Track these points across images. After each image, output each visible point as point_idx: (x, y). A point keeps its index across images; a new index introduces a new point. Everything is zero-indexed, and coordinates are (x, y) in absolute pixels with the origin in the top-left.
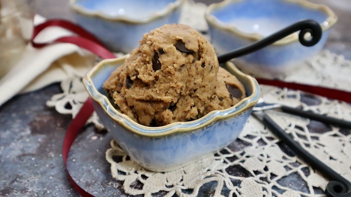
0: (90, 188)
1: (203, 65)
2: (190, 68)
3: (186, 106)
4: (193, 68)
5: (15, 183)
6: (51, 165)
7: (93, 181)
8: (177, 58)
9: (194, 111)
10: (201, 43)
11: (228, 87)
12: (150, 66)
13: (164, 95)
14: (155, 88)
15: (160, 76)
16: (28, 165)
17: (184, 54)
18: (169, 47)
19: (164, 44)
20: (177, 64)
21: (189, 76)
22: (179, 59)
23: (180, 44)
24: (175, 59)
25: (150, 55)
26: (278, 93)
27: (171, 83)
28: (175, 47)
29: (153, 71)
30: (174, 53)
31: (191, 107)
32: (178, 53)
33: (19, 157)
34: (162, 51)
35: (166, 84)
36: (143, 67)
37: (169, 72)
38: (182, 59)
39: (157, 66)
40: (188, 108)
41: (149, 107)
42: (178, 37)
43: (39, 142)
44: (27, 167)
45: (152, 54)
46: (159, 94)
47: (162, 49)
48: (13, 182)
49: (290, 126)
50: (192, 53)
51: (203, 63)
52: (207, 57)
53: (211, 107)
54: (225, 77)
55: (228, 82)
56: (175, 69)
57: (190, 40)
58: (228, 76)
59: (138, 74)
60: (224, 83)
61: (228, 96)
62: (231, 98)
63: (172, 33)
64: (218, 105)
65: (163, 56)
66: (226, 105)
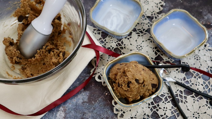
1: (144, 86)
4: (140, 88)
5: (84, 116)
6: (94, 108)
7: (109, 116)
9: (139, 98)
12: (126, 85)
13: (130, 95)
14: (128, 92)
15: (129, 90)
16: (86, 107)
17: (138, 84)
20: (135, 87)
23: (137, 81)
27: (133, 92)
28: (135, 82)
29: (127, 87)
32: (136, 84)
33: (83, 103)
34: (131, 82)
37: (132, 90)
38: (137, 86)
39: (129, 86)
40: (137, 97)
41: (125, 95)
42: (137, 78)
43: (87, 95)
44: (86, 108)
45: (128, 82)
46: (128, 95)
48: (84, 115)
49: (178, 90)
50: (141, 83)
51: (144, 85)
52: (146, 83)
53: (145, 94)
54: (152, 81)
55: (152, 83)
56: (135, 89)
57: (141, 79)
58: (153, 79)
59: (122, 85)
60: (151, 84)
61: (151, 89)
62: (152, 89)
63: (135, 74)
64: (147, 93)
65: (131, 84)
66: (150, 92)
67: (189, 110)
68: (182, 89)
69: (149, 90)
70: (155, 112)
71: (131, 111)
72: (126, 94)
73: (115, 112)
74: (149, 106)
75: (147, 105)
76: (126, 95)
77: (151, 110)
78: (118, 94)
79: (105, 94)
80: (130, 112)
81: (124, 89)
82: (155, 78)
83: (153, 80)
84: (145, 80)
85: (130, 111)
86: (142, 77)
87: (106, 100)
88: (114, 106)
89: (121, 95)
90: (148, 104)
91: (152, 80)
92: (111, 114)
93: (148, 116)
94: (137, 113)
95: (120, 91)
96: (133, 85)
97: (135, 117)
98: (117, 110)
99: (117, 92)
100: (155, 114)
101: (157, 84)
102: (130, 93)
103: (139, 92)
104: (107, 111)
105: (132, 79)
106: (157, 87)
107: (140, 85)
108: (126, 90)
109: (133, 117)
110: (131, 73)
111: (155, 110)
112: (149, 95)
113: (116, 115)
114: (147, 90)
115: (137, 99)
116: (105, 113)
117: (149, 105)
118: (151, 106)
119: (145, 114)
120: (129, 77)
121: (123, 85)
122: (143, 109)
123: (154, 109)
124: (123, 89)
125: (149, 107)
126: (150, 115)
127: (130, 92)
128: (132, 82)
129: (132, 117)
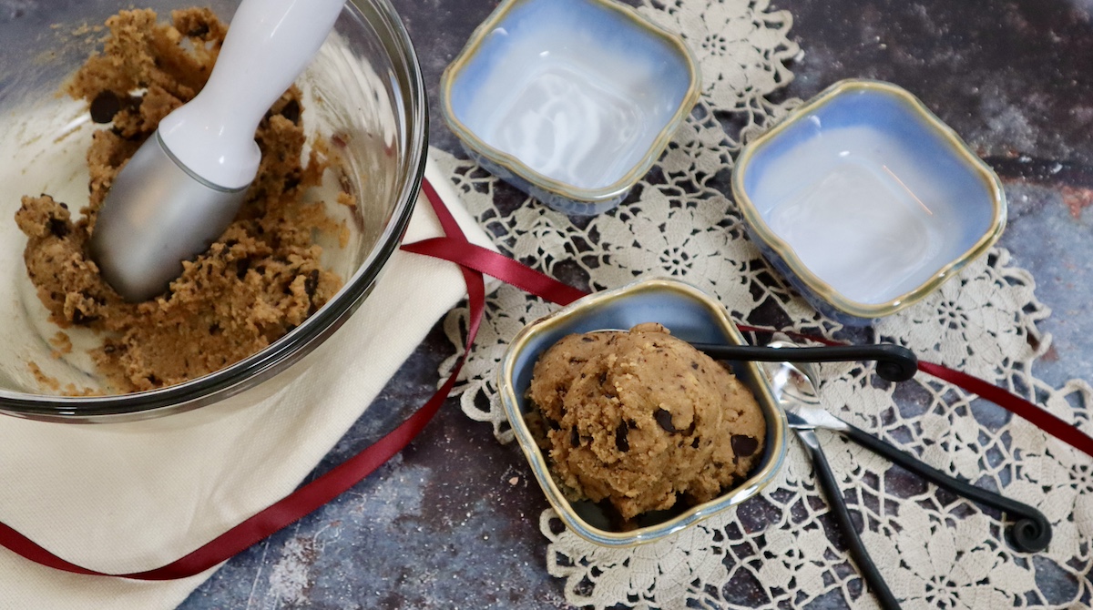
0: (519, 603)
1: (695, 444)
2: (674, 453)
3: (660, 492)
4: (679, 452)
5: (404, 586)
7: (522, 589)
8: (656, 442)
9: (672, 500)
10: (698, 412)
11: (735, 440)
12: (611, 440)
13: (627, 486)
14: (617, 474)
15: (625, 462)
17: (668, 433)
18: (645, 420)
19: (639, 413)
20: (653, 451)
21: (670, 460)
22: (658, 445)
23: (663, 417)
24: (651, 445)
25: (614, 423)
26: (855, 373)
27: (640, 473)
28: (653, 422)
29: (616, 448)
30: (651, 432)
31: (667, 494)
32: (658, 432)
33: (397, 522)
34: (633, 424)
35: (633, 474)
36: (600, 434)
37: (639, 463)
38: (664, 443)
39: (622, 445)
40: (660, 497)
41: (603, 487)
42: (662, 406)
45: (618, 423)
46: (621, 485)
47: (635, 423)
48: (400, 580)
49: (856, 472)
50: (681, 431)
51: (697, 440)
52: (704, 432)
53: (699, 481)
54: (733, 420)
55: (736, 432)
56: (650, 458)
57: (682, 410)
58: (740, 413)
59: (591, 440)
60: (729, 437)
61: (731, 462)
62: (735, 461)
63: (655, 387)
64: (710, 479)
65: (635, 432)
66: (725, 476)
67: (908, 568)
68: (879, 466)
69: (719, 465)
70: (744, 575)
71: (630, 564)
72: (610, 480)
73: (554, 570)
74: (717, 544)
75: (709, 541)
76: (608, 485)
77: (728, 561)
78: (571, 482)
79: (507, 484)
80: (623, 568)
81: (602, 455)
82: (751, 408)
83: (741, 419)
84: (704, 414)
85: (626, 563)
86: (689, 401)
87: (510, 511)
88: (548, 542)
89: (583, 487)
90: (713, 534)
91: (736, 415)
92: (535, 580)
93: (712, 590)
94: (659, 578)
95: (581, 466)
96: (642, 438)
97: (650, 595)
98: (563, 560)
99: (565, 472)
100: (745, 580)
101: (760, 438)
102: (628, 475)
103: (674, 471)
104: (514, 565)
105: (641, 408)
106: (757, 451)
107: (678, 438)
108: (611, 460)
109: (641, 596)
110: (636, 381)
111: (745, 562)
112: (718, 488)
113: (559, 584)
114: (712, 466)
115: (660, 508)
116: (503, 573)
117: (718, 537)
118: (726, 544)
119: (696, 583)
120: (627, 397)
121: (598, 437)
122: (689, 558)
123: (741, 557)
124: (594, 455)
125: (717, 551)
126: (720, 585)
127: (628, 473)
128: (639, 424)
129: (633, 593)
